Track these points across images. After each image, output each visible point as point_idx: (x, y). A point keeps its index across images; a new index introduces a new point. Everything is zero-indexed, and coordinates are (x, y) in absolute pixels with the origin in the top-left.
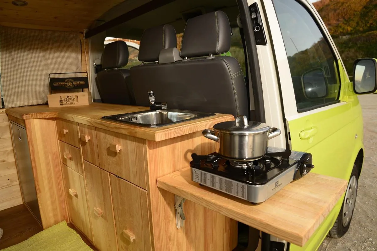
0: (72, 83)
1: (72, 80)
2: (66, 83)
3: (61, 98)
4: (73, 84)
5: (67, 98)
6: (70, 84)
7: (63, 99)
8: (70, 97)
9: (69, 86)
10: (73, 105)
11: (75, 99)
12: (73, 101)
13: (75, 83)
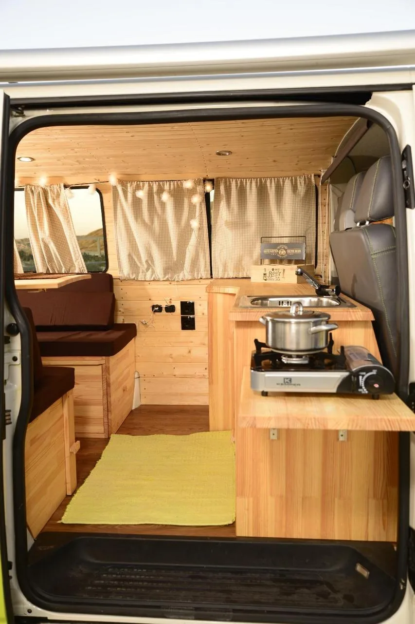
0: (286, 250)
1: (286, 248)
2: (279, 250)
3: (265, 271)
4: (286, 253)
5: (272, 272)
6: (283, 252)
7: (267, 272)
8: (276, 270)
9: (282, 255)
10: (278, 282)
11: (281, 274)
12: (279, 276)
13: (289, 251)
